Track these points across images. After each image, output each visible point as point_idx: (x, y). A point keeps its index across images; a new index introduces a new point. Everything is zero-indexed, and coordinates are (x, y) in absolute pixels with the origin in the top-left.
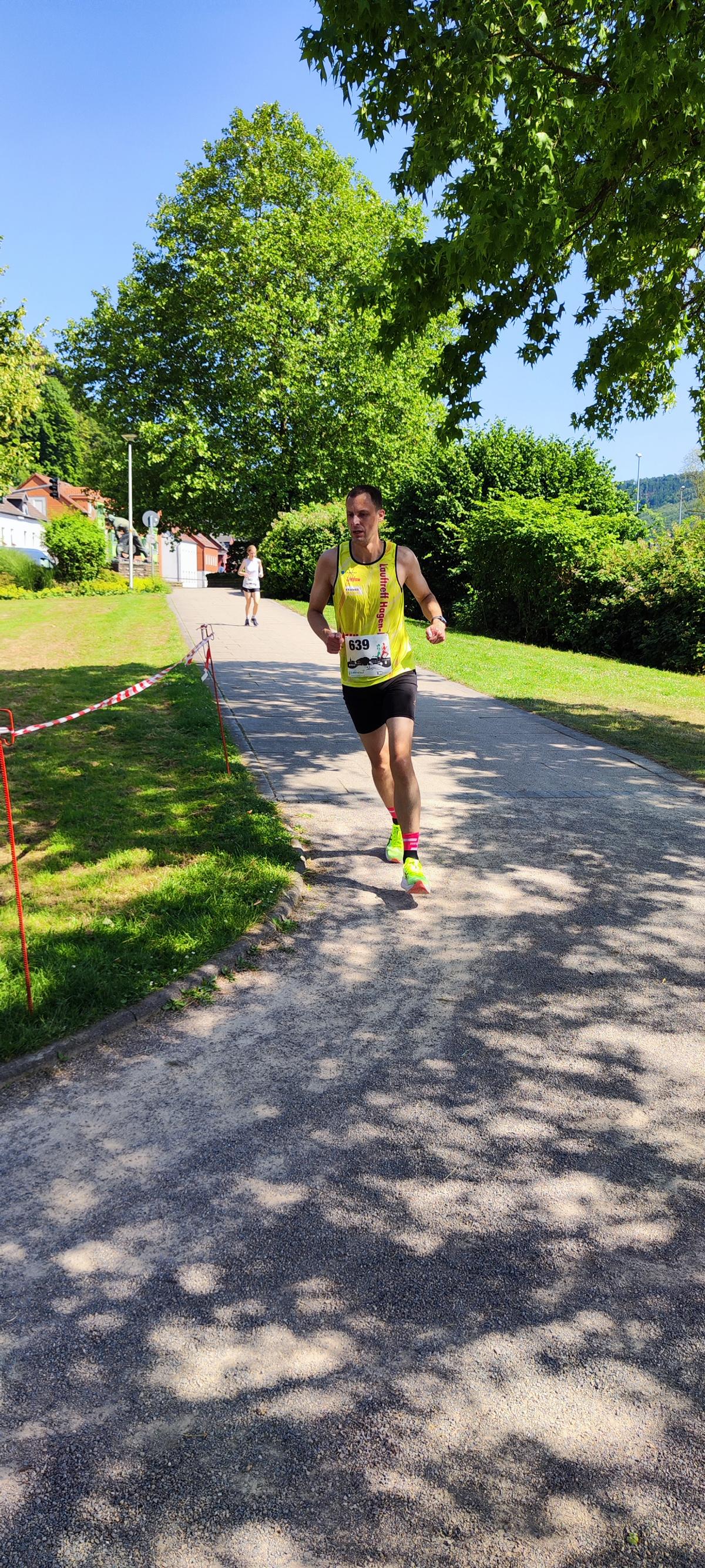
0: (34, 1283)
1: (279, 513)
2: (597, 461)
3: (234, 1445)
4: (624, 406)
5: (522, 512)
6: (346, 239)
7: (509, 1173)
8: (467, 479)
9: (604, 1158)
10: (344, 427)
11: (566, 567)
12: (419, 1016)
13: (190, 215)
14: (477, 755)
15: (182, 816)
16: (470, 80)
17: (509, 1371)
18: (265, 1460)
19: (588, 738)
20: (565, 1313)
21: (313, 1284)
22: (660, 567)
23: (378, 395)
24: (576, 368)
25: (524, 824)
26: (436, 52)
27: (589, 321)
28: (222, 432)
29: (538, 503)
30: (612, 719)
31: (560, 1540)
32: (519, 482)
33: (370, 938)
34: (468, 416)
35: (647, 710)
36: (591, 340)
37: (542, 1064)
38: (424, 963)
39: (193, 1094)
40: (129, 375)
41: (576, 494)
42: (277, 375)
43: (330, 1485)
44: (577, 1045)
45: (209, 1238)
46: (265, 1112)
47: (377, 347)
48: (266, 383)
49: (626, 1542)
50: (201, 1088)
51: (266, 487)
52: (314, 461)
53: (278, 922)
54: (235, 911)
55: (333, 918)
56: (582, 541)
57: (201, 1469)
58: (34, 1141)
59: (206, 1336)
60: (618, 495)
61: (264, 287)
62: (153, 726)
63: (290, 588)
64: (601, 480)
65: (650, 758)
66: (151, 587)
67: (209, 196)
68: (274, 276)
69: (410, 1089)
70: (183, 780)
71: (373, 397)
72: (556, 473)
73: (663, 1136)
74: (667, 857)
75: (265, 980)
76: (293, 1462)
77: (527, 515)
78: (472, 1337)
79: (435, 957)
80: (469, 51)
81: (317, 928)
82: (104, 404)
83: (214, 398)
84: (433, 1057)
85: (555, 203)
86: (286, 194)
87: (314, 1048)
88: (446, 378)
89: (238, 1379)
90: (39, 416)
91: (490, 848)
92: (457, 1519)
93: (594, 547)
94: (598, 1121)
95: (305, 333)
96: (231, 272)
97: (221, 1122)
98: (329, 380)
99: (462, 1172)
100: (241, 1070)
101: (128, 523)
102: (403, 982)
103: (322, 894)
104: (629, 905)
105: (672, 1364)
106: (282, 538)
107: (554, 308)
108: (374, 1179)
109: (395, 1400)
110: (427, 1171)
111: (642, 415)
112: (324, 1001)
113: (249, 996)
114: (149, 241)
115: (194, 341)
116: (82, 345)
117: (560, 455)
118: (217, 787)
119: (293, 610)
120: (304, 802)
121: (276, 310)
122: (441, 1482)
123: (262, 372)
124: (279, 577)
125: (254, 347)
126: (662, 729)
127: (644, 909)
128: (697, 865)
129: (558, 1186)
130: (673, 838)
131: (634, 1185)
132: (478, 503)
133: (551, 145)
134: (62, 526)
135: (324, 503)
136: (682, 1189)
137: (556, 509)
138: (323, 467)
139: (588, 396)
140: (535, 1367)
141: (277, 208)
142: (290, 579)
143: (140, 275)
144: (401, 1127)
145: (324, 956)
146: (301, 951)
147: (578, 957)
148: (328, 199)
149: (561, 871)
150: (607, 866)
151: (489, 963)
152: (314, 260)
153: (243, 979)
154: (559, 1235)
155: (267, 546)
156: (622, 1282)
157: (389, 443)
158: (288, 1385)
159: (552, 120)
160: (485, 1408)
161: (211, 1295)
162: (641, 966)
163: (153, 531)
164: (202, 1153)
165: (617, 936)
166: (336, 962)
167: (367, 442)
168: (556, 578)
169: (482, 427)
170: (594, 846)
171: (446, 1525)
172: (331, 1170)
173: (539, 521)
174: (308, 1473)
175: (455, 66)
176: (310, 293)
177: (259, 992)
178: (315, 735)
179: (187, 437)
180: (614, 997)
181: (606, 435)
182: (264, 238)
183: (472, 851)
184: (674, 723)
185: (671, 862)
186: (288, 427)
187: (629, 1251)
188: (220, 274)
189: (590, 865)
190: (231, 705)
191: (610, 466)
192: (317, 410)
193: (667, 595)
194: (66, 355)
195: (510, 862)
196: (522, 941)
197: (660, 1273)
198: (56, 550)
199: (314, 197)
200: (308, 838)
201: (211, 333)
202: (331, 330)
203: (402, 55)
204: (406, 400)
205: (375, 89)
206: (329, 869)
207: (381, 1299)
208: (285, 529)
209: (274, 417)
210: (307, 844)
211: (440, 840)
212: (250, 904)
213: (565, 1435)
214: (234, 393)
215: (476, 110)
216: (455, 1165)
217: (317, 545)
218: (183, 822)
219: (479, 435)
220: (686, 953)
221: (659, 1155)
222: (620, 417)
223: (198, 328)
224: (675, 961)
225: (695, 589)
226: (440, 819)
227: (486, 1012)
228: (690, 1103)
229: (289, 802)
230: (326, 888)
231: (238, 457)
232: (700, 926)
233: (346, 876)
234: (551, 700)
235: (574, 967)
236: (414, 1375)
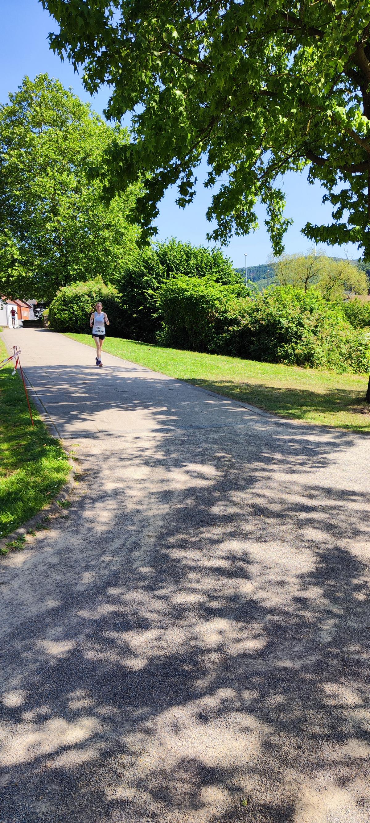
1: (60, 287)
2: (224, 258)
3: (32, 787)
4: (233, 230)
5: (187, 285)
6: (88, 145)
7: (182, 622)
8: (158, 268)
9: (231, 609)
10: (93, 242)
11: (211, 312)
12: (136, 545)
13: (3, 131)
14: (168, 408)
15: (7, 450)
16: (140, 63)
17: (182, 725)
18: (50, 792)
19: (224, 397)
20: (211, 691)
21: (79, 693)
22: (257, 310)
23: (110, 225)
24: (207, 210)
25: (192, 442)
26: (122, 49)
27: (211, 186)
28: (27, 246)
29: (195, 280)
30: (236, 387)
31: (207, 810)
32: (185, 269)
33: (111, 507)
34: (152, 234)
35: (253, 382)
36: (214, 197)
37: (200, 564)
38: (140, 517)
39: (12, 599)
41: (214, 274)
42: (56, 215)
43: (85, 800)
44: (218, 553)
45: (20, 675)
46: (51, 603)
47: (102, 198)
48: (50, 220)
49: (241, 805)
50: (17, 595)
51: (52, 274)
52: (78, 260)
53: (60, 502)
54: (35, 499)
55: (91, 498)
56: (218, 299)
57: (14, 803)
59: (18, 729)
60: (235, 275)
61: (46, 169)
63: (68, 327)
64: (226, 267)
65: (255, 406)
67: (13, 121)
68: (51, 163)
69: (131, 584)
70: (8, 431)
71: (108, 226)
72: (203, 264)
73: (263, 594)
74: (263, 454)
75: (53, 534)
76: (65, 791)
77: (189, 286)
78: (163, 710)
79: (145, 514)
80: (139, 49)
81: (81, 504)
83: (21, 228)
84: (143, 566)
85: (187, 126)
86: (55, 121)
87: (79, 568)
88: (139, 215)
89: (35, 750)
91: (174, 455)
92: (155, 807)
93: (225, 301)
94: (229, 591)
95: (69, 193)
96: (27, 161)
97: (28, 612)
98: (84, 218)
99: (159, 624)
100: (39, 583)
102: (128, 529)
103: (85, 486)
104: (244, 479)
105: (265, 711)
106: (62, 301)
107: (192, 180)
108: (112, 633)
109: (122, 749)
110: (139, 626)
111: (242, 234)
112: (85, 542)
113: (44, 543)
115: (9, 197)
117: (205, 255)
118: (26, 433)
119: (70, 338)
120: (75, 438)
121: (53, 181)
122: (146, 789)
123: (47, 214)
124: (62, 321)
125: (42, 201)
126: (260, 391)
127: (251, 481)
128: (277, 457)
129: (208, 627)
130: (266, 445)
131: (247, 622)
132: (165, 280)
133: (183, 97)
135: (84, 282)
136: (270, 621)
137: (204, 283)
138: (82, 263)
139: (214, 225)
140: (195, 721)
141: (50, 128)
142: (68, 322)
144: (126, 604)
145: (85, 518)
146: (73, 517)
147: (219, 507)
148: (78, 123)
149: (210, 465)
150: (233, 460)
151: (174, 514)
152: (72, 155)
153: (40, 535)
154: (209, 651)
155: (54, 305)
156: (240, 672)
157: (117, 250)
158: (63, 749)
159: (183, 85)
160: (169, 746)
161: (20, 707)
162: (250, 510)
164: (17, 630)
165: (238, 496)
166: (92, 521)
167: (105, 250)
168: (206, 317)
169: (165, 241)
170: (227, 451)
171: (148, 811)
172: (88, 631)
173: (196, 289)
174: (73, 795)
175: (133, 56)
176: (71, 172)
177: (49, 541)
178: (81, 403)
179: (8, 248)
180: (236, 527)
181: (225, 244)
182: (44, 143)
183: (165, 458)
184: (267, 388)
185: (265, 457)
186: (63, 242)
187: (244, 655)
188: (21, 162)
189: (225, 461)
190: (35, 389)
191: (230, 260)
192: (78, 233)
193: (262, 325)
195: (184, 462)
196: (190, 502)
197: (259, 665)
199: (70, 123)
200: (76, 456)
201: (18, 193)
202: (83, 192)
203: (104, 49)
204: (125, 228)
205: (91, 66)
206: (88, 473)
207: (115, 696)
208: (64, 296)
209: (55, 237)
210: (76, 460)
211: (148, 453)
212: (44, 494)
213: (210, 754)
214: (32, 225)
215: (144, 78)
216: (154, 621)
217: (82, 304)
218: (7, 453)
219: (163, 245)
220: (272, 501)
221: (259, 605)
222: (231, 235)
223: (11, 191)
224: (267, 506)
225: (275, 321)
226: (148, 442)
227: (171, 540)
228: (275, 578)
229: (67, 439)
230: (86, 483)
231: (36, 258)
232: (279, 488)
233: (98, 475)
234: (206, 379)
235: (217, 513)
236: (131, 734)
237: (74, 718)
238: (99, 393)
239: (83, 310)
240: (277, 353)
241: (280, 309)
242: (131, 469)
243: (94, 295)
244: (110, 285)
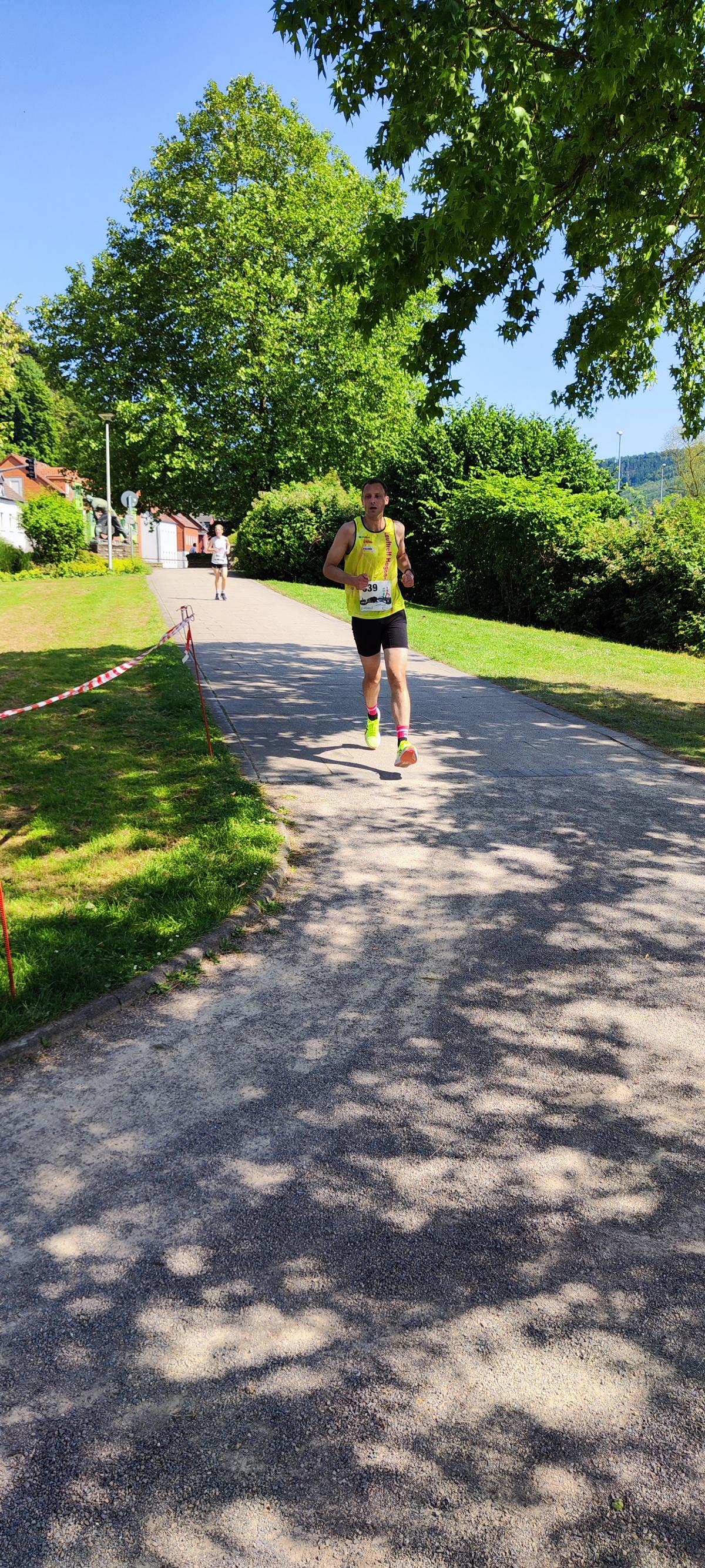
0: (20, 1269)
1: (260, 492)
2: (578, 439)
3: (223, 1423)
4: (605, 385)
5: (504, 491)
6: (325, 214)
7: (495, 1150)
8: (448, 457)
9: (589, 1133)
10: (324, 406)
11: (547, 546)
12: (404, 995)
13: (165, 190)
14: (461, 734)
15: (165, 799)
16: (446, 53)
17: (495, 1344)
18: (254, 1438)
19: (570, 716)
20: (550, 1285)
21: (300, 1263)
22: (641, 545)
23: (358, 373)
24: (556, 346)
25: (508, 802)
26: (412, 25)
27: (568, 299)
28: (200, 411)
29: (519, 482)
30: (595, 697)
31: (546, 1508)
32: (501, 460)
33: (355, 918)
34: (448, 394)
35: (629, 687)
36: (571, 317)
37: (527, 1040)
38: (410, 941)
39: (179, 1077)
40: (106, 353)
41: (557, 472)
42: (256, 352)
43: (319, 1460)
44: (561, 1021)
45: (196, 1219)
46: (251, 1093)
47: (356, 324)
48: (244, 362)
49: (612, 1508)
50: (187, 1071)
51: (246, 466)
52: (294, 440)
53: (262, 904)
54: (219, 894)
55: (318, 899)
56: (564, 520)
57: (190, 1449)
58: (18, 1127)
59: (194, 1317)
60: (599, 473)
61: (241, 263)
62: (135, 709)
63: (272, 568)
64: (582, 458)
65: (632, 735)
66: (130, 568)
67: (184, 171)
68: (251, 252)
69: (396, 1068)
70: (166, 763)
71: (354, 375)
72: (537, 452)
73: (648, 1109)
74: (650, 834)
75: (250, 962)
76: (281, 1439)
77: (508, 494)
78: (459, 1312)
79: (420, 937)
80: (445, 25)
81: (302, 910)
82: (81, 383)
83: (192, 377)
84: (418, 1035)
85: (533, 179)
86: (262, 168)
87: (300, 1029)
88: (425, 356)
89: (227, 1359)
90: (14, 395)
91: (473, 827)
92: (445, 1490)
93: (576, 525)
94: (582, 1096)
95: (284, 310)
96: (208, 248)
97: (206, 1104)
98: (308, 358)
99: (448, 1149)
100: (227, 1052)
101: (107, 504)
102: (388, 962)
103: (307, 875)
104: (612, 881)
105: (656, 1333)
106: (262, 518)
107: (533, 285)
108: (361, 1157)
109: (386, 1376)
110: (413, 1149)
111: (623, 392)
112: (309, 982)
113: (234, 978)
114: (123, 217)
115: (171, 319)
116: (57, 322)
117: (541, 433)
118: (199, 769)
119: (275, 590)
120: (288, 783)
121: (253, 287)
122: (429, 1454)
123: (240, 350)
124: (260, 557)
125: (232, 325)
126: (644, 707)
127: (627, 886)
128: (679, 841)
129: (544, 1162)
130: (656, 815)
131: (618, 1158)
132: (460, 482)
133: (528, 120)
134: (40, 507)
135: (304, 483)
136: (665, 1161)
137: (538, 487)
138: (303, 445)
139: (568, 375)
140: (521, 1339)
141: (254, 183)
142: (271, 559)
143: (114, 251)
144: (387, 1105)
145: (309, 937)
146: (287, 932)
147: (562, 934)
148: (305, 173)
149: (545, 849)
150: (591, 843)
151: (474, 941)
152: (292, 235)
153: (228, 962)
154: (545, 1209)
155: (248, 525)
156: (606, 1254)
157: (371, 421)
158: (277, 1363)
159: (529, 95)
160: (472, 1381)
161: (198, 1277)
162: (624, 942)
163: (132, 511)
164: (189, 1135)
165: (601, 913)
166: (322, 942)
167: (347, 421)
168: (537, 556)
169: (463, 405)
170: (578, 824)
171: (434, 1496)
172: (318, 1149)
173: (520, 500)
174: (297, 1449)
175: (431, 39)
176: (287, 269)
177: (244, 974)
178: (298, 716)
179: (165, 416)
180: (597, 974)
181: (587, 413)
182: (241, 213)
183: (456, 830)
184: (656, 700)
185: (653, 839)
186: (268, 405)
187: (613, 1223)
188: (196, 250)
189: (573, 843)
190: (213, 686)
191: (592, 444)
192: (297, 388)
193: (649, 573)
194: (41, 332)
195: (494, 841)
196: (506, 919)
197: (643, 1244)
198: (33, 532)
199: (290, 172)
200: (290, 818)
201: (188, 310)
202: (310, 307)
203: (377, 27)
204: (386, 378)
205: (350, 62)
206: (313, 850)
207: (369, 1277)
208: (266, 508)
209: (253, 395)
210: (291, 825)
211: (424, 820)
212: (234, 886)
213: (551, 1405)
214: (212, 371)
215: (453, 85)
216: (441, 1142)
217: (298, 525)
218: (166, 805)
219: (459, 413)
220: (668, 929)
221: (643, 1129)
222: (601, 396)
223: (175, 306)
224: (657, 936)
225: (677, 566)
226: (424, 799)
227: (471, 990)
228: (673, 1077)
229: (273, 783)
230: (310, 870)
231: (217, 436)
232: (683, 902)
233: (330, 857)
234: (535, 679)
235: (558, 944)
236: (401, 1349)
237: (295, 1309)
238: (329, 698)
239: (300, 536)
240: (678, 631)
241: (688, 543)
242: (393, 848)
243: (323, 509)
244: (352, 489)
